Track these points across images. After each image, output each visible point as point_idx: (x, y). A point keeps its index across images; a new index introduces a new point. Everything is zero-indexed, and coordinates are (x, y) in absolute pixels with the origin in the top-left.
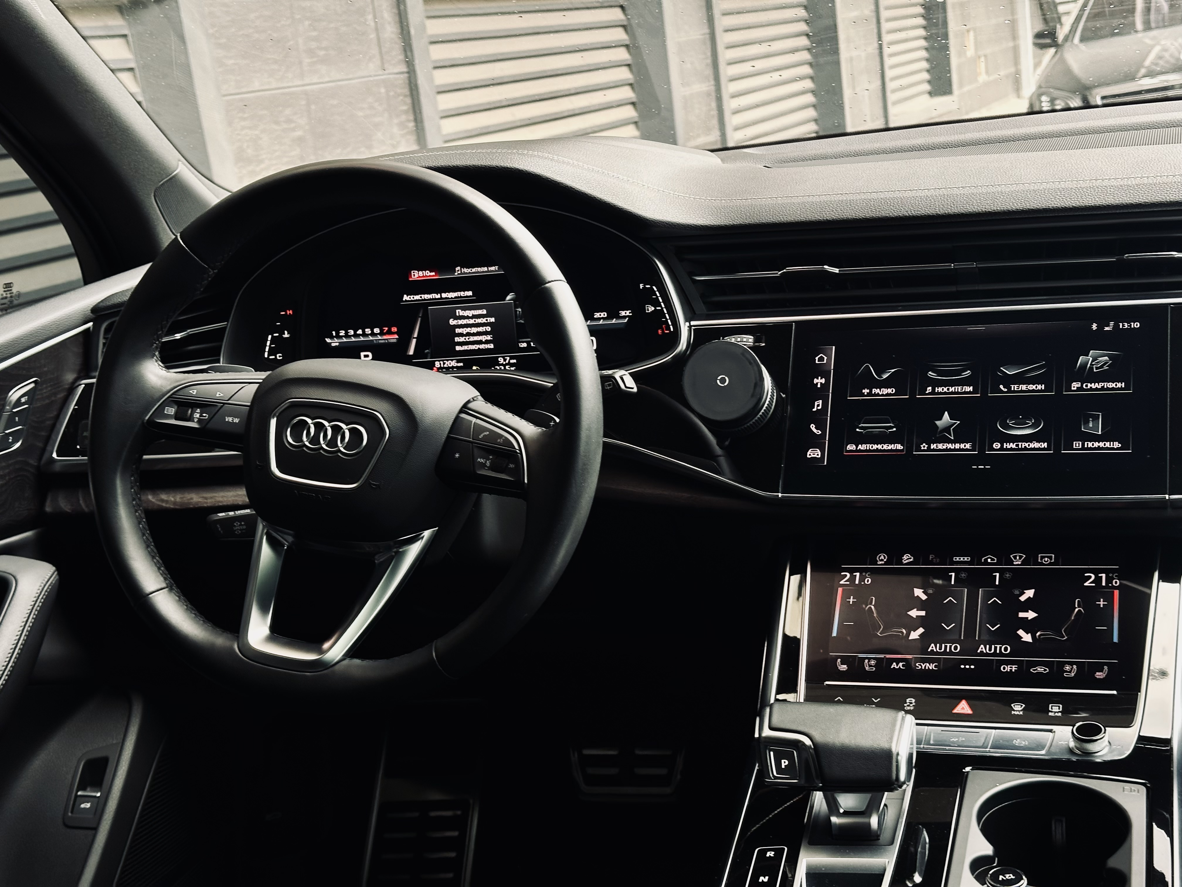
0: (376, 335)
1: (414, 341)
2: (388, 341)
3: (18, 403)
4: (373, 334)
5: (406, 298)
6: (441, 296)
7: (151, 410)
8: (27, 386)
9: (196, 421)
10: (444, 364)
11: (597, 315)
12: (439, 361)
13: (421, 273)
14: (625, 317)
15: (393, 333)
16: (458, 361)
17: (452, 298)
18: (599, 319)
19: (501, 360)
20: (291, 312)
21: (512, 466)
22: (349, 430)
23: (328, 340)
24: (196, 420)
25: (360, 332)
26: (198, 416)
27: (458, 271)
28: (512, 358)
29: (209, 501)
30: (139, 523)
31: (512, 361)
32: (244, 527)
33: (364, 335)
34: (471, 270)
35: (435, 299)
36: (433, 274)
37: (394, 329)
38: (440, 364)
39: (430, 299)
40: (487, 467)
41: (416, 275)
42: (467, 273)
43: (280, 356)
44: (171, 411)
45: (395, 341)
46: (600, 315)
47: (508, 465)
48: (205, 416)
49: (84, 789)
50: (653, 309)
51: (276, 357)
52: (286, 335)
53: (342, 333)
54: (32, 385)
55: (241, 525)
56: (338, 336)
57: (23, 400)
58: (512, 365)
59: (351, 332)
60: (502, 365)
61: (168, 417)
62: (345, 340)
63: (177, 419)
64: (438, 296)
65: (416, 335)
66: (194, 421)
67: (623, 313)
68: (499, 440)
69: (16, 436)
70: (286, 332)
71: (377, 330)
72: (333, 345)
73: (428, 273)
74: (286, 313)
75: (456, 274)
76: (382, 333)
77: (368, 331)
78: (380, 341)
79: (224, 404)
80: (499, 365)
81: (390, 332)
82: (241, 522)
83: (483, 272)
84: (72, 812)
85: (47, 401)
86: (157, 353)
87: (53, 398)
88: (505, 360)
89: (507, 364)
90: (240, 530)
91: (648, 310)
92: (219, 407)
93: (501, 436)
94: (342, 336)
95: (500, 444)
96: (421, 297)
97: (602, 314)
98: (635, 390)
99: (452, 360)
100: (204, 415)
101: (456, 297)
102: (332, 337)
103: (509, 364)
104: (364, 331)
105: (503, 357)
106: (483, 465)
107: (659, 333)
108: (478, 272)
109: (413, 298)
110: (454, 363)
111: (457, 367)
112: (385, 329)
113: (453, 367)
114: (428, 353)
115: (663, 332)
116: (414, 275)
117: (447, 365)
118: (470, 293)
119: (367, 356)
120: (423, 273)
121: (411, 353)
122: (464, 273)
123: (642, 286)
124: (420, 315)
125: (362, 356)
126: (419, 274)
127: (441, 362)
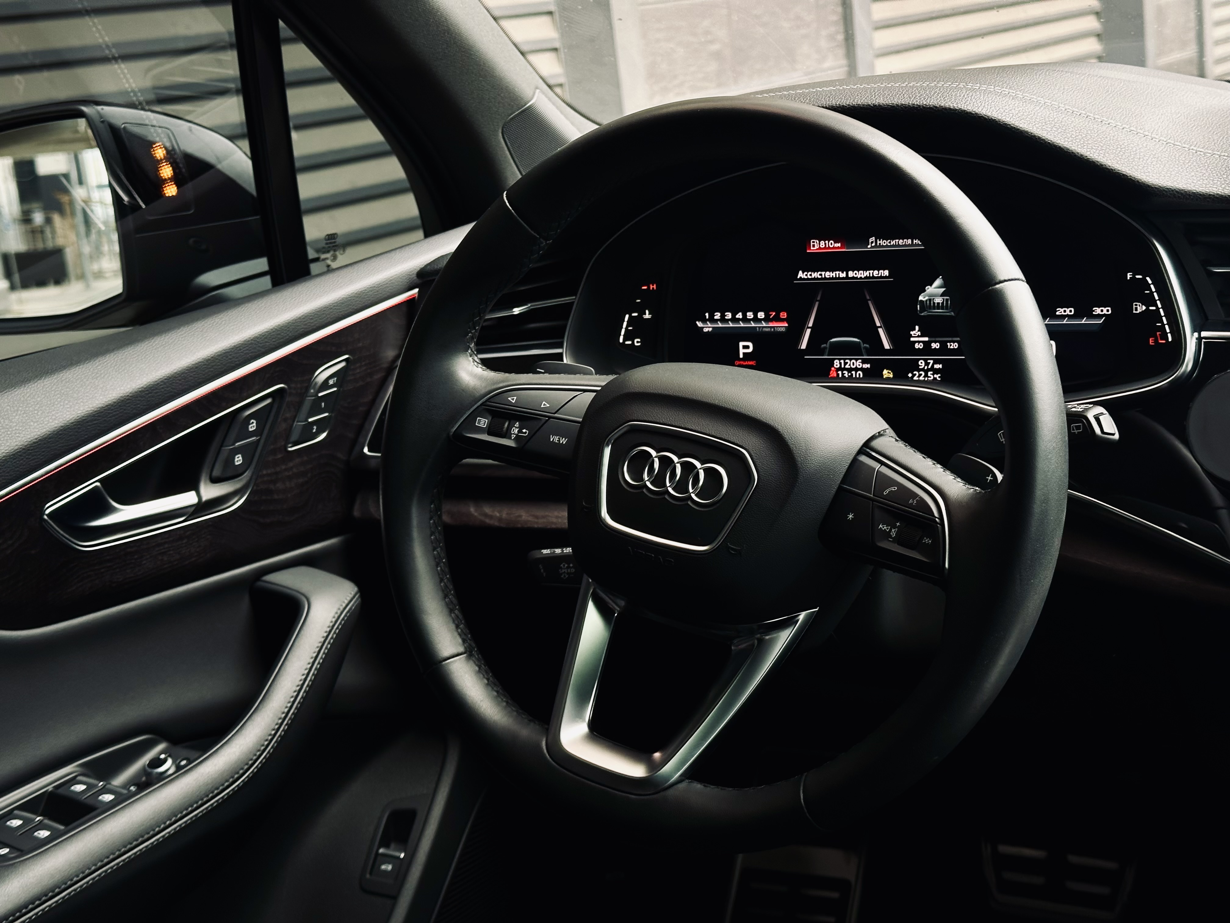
0: (760, 320)
1: (808, 331)
2: (774, 329)
3: (325, 385)
4: (756, 319)
5: (801, 274)
6: (847, 274)
7: (459, 419)
8: (336, 365)
9: (513, 438)
10: (846, 364)
11: (1060, 311)
12: (840, 359)
13: (822, 243)
14: (1099, 316)
15: (782, 320)
16: (864, 361)
17: (861, 278)
18: (1063, 317)
19: (922, 364)
20: (655, 287)
21: (927, 541)
22: (706, 470)
23: (699, 324)
24: (513, 436)
25: (739, 315)
26: (516, 431)
27: (872, 242)
28: (936, 362)
29: (541, 521)
30: (437, 565)
31: (937, 366)
32: (573, 570)
33: (745, 319)
34: (890, 242)
35: (839, 278)
36: (839, 245)
37: (784, 315)
38: (840, 363)
39: (833, 278)
40: (891, 538)
41: (816, 246)
42: (883, 246)
43: (638, 342)
44: (483, 422)
45: (783, 330)
46: (1065, 311)
47: (921, 538)
48: (526, 433)
49: (387, 846)
50: (1144, 308)
51: (633, 342)
52: (647, 316)
53: (717, 316)
54: (343, 364)
55: (568, 567)
56: (712, 320)
57: (331, 382)
58: (936, 371)
59: (729, 315)
60: (923, 370)
61: (480, 430)
62: (720, 325)
63: (490, 433)
64: (843, 275)
65: (810, 325)
66: (510, 438)
67: (1098, 311)
68: (911, 501)
69: (321, 425)
70: (647, 312)
71: (761, 315)
72: (706, 330)
73: (832, 244)
74: (649, 287)
75: (869, 246)
76: (767, 319)
77: (750, 315)
78: (765, 329)
79: (550, 417)
80: (919, 370)
81: (777, 319)
82: (569, 564)
83: (905, 245)
84: (371, 874)
85: (361, 383)
86: (472, 345)
87: (369, 380)
88: (927, 364)
89: (929, 370)
90: (568, 573)
91: (1136, 310)
92: (543, 421)
93: (916, 495)
94: (717, 320)
95: (911, 506)
96: (821, 275)
97: (1068, 310)
98: (1117, 437)
99: (857, 360)
100: (524, 431)
101: (866, 277)
102: (704, 321)
103: (932, 369)
104: (745, 315)
105: (925, 360)
106: (887, 535)
107: (1151, 343)
108: (899, 246)
109: (811, 275)
110: (858, 364)
111: (862, 369)
112: (772, 314)
113: (856, 369)
114: (825, 348)
115: (1156, 341)
116: (814, 246)
117: (850, 365)
118: (886, 273)
119: (747, 347)
120: (825, 244)
121: (804, 346)
122: (880, 246)
123: (1130, 275)
124: (819, 299)
125: (741, 347)
126: (819, 244)
127: (842, 361)
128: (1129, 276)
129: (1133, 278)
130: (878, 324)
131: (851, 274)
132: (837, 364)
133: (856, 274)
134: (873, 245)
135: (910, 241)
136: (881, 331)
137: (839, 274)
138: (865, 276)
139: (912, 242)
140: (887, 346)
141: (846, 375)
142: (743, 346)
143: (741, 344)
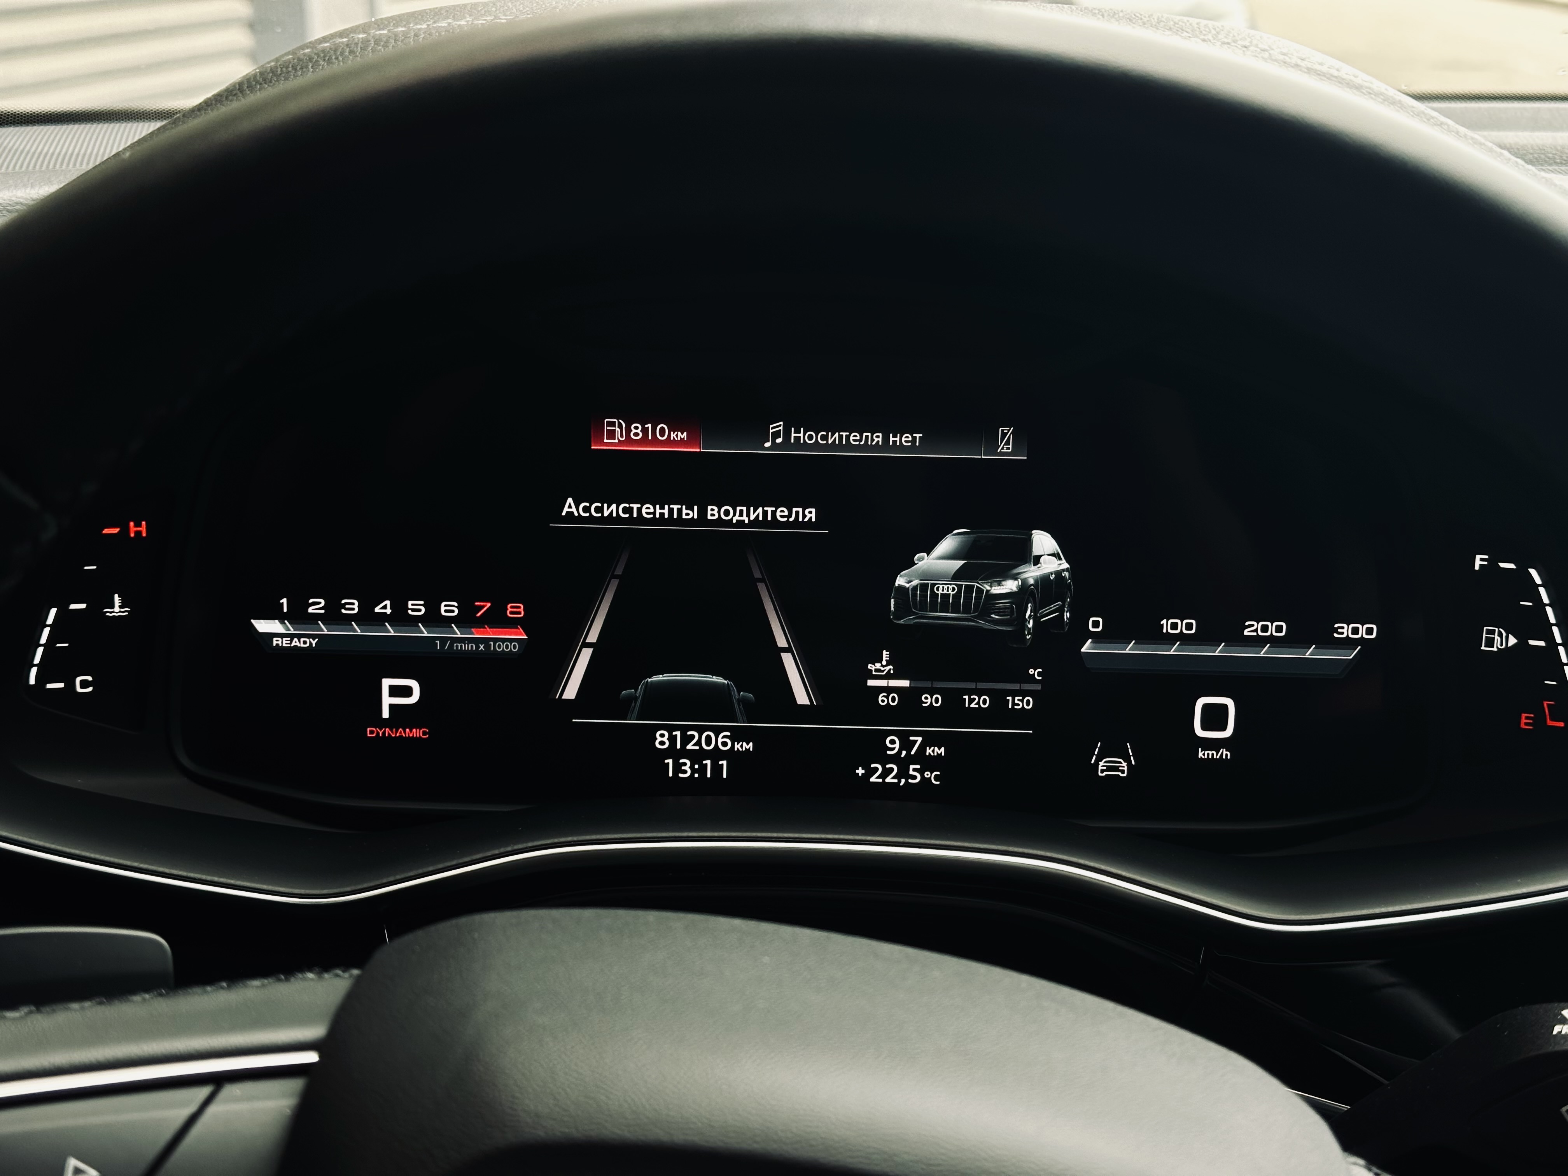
0: (447, 622)
1: (586, 655)
2: (487, 646)
4: (433, 618)
5: (569, 506)
6: (703, 512)
10: (686, 739)
11: (1252, 626)
12: (670, 729)
13: (636, 430)
14: (1348, 643)
15: (512, 623)
16: (737, 735)
17: (740, 523)
18: (1259, 642)
19: (893, 745)
20: (143, 528)
23: (260, 626)
25: (385, 607)
27: (776, 435)
28: (930, 740)
31: (932, 751)
33: (401, 618)
34: (824, 438)
35: (680, 521)
36: (684, 436)
37: (516, 610)
38: (672, 739)
39: (661, 521)
41: (619, 434)
42: (805, 446)
43: (84, 684)
45: (514, 648)
46: (1265, 629)
50: (1512, 641)
51: (71, 685)
52: (117, 609)
53: (318, 606)
56: (300, 616)
58: (927, 763)
59: (353, 606)
60: (895, 759)
62: (322, 630)
64: (691, 514)
65: (593, 637)
67: (1345, 630)
70: (117, 598)
71: (449, 608)
72: (280, 642)
73: (663, 432)
74: (125, 530)
75: (767, 445)
76: (466, 619)
77: (416, 607)
78: (457, 646)
80: (885, 760)
81: (497, 619)
83: (866, 447)
88: (907, 744)
89: (910, 760)
91: (1490, 642)
94: (316, 617)
96: (628, 510)
97: (1272, 627)
99: (717, 731)
101: (755, 523)
102: (273, 617)
103: (920, 757)
104: (400, 609)
105: (903, 736)
107: (1523, 726)
108: (849, 446)
109: (599, 510)
110: (723, 741)
111: (731, 755)
112: (483, 607)
113: (716, 755)
114: (632, 698)
115: (1539, 719)
116: (611, 435)
117: (699, 743)
118: (811, 514)
119: (406, 692)
120: (645, 431)
121: (571, 692)
122: (798, 445)
123: (1482, 560)
124: (619, 571)
125: (385, 691)
126: (628, 431)
127: (678, 733)
128: (1478, 562)
129: (1491, 567)
130: (782, 642)
131: (713, 513)
132: (662, 740)
133: (727, 513)
134: (779, 440)
135: (878, 438)
136: (788, 660)
137: (680, 511)
138: (752, 517)
139: (886, 439)
140: (802, 697)
141: (687, 768)
142: (391, 688)
143: (387, 683)
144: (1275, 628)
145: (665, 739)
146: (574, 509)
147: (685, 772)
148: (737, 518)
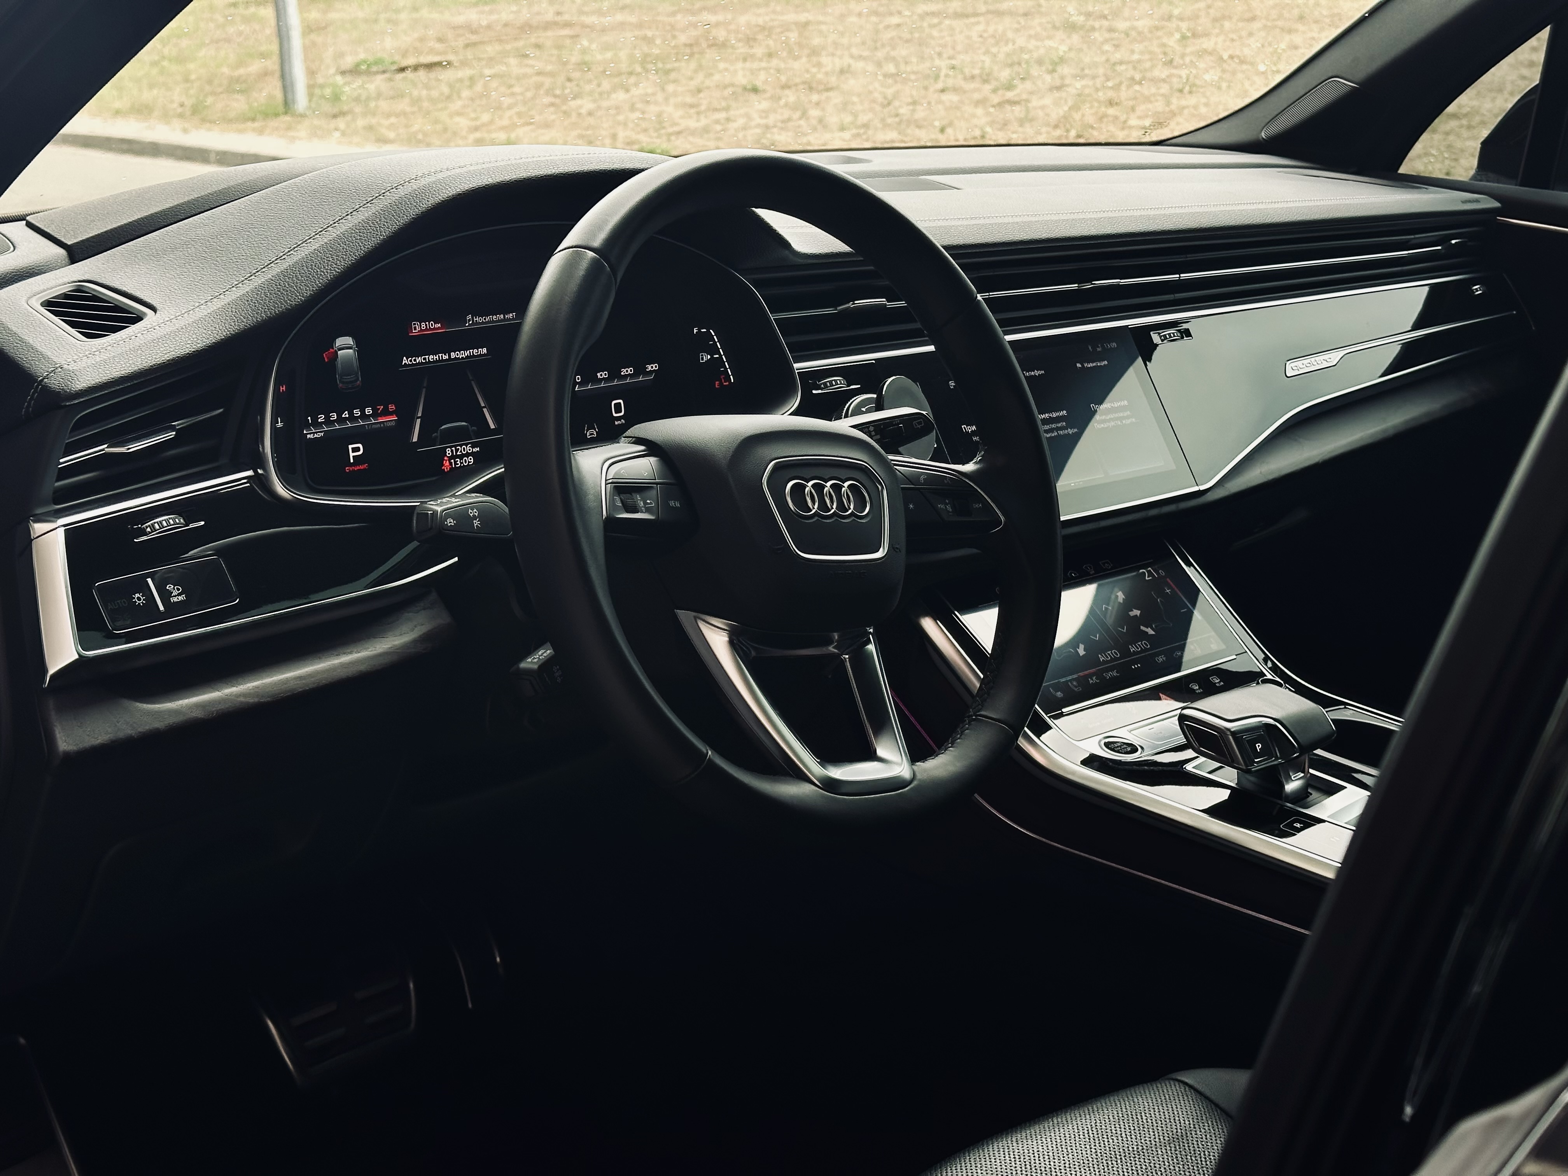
0: (368, 417)
1: (419, 421)
2: (384, 425)
4: (364, 416)
6: (450, 356)
7: (602, 502)
9: (644, 510)
10: (457, 450)
11: (624, 372)
12: (451, 447)
13: (423, 324)
14: (651, 372)
15: (391, 414)
16: (473, 445)
17: (462, 358)
18: (626, 376)
20: (284, 389)
21: (977, 506)
25: (346, 415)
26: (642, 504)
27: (470, 320)
33: (352, 418)
34: (485, 319)
35: (443, 360)
36: (439, 325)
37: (392, 407)
38: (452, 451)
39: (437, 361)
40: (951, 512)
41: (418, 328)
42: (479, 323)
44: (618, 501)
45: (393, 424)
46: (627, 371)
47: (970, 506)
48: (651, 504)
50: (709, 357)
52: (280, 425)
53: (321, 418)
56: (315, 424)
59: (335, 416)
61: (620, 509)
62: (325, 428)
64: (446, 357)
65: (420, 415)
66: (642, 511)
67: (649, 368)
68: (945, 481)
70: (279, 420)
71: (368, 411)
72: (311, 436)
73: (433, 325)
75: (467, 325)
76: (375, 415)
77: (357, 412)
78: (373, 427)
79: (656, 484)
81: (386, 413)
83: (499, 321)
91: (703, 359)
92: (655, 488)
94: (322, 423)
95: (949, 485)
96: (425, 359)
99: (466, 445)
100: (648, 502)
101: (467, 357)
102: (308, 426)
104: (351, 413)
106: (947, 511)
107: (717, 387)
108: (493, 322)
109: (415, 360)
110: (469, 449)
111: (472, 454)
112: (379, 409)
113: (468, 455)
114: (436, 437)
115: (721, 384)
116: (415, 329)
117: (461, 451)
118: (485, 350)
119: (358, 449)
120: (426, 325)
121: (415, 439)
122: (477, 323)
124: (425, 385)
125: (350, 451)
126: (421, 326)
127: (454, 449)
128: (694, 331)
129: (699, 332)
130: (483, 405)
131: (453, 355)
132: (449, 452)
133: (457, 354)
134: (471, 322)
135: (502, 316)
136: (485, 410)
137: (442, 356)
138: (466, 355)
139: (504, 317)
140: (492, 426)
141: (458, 462)
142: (353, 448)
143: (350, 447)
144: (629, 371)
145: (450, 452)
146: (406, 362)
147: (458, 464)
148: (461, 356)
